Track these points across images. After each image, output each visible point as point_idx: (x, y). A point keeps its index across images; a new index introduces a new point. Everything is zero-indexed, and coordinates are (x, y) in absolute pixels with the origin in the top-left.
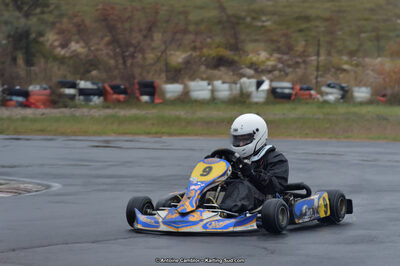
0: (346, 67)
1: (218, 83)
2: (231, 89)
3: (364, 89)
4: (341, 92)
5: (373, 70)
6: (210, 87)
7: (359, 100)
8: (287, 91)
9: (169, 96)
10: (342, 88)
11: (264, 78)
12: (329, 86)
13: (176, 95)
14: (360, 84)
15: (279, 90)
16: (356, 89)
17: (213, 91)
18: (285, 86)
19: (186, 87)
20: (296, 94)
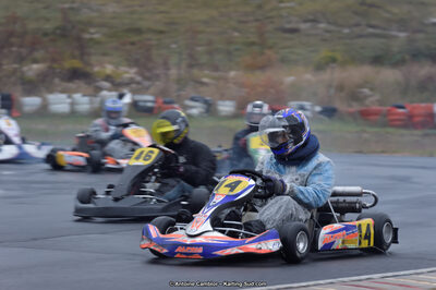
0: (205, 80)
1: (77, 96)
2: (91, 103)
3: (228, 103)
4: (205, 106)
5: (235, 83)
6: (69, 100)
7: (224, 114)
8: (150, 104)
9: (27, 109)
10: (206, 102)
11: (125, 91)
12: (193, 99)
13: (34, 108)
14: (223, 97)
15: (141, 104)
16: (220, 103)
17: (73, 104)
18: (147, 99)
19: (45, 100)
20: (160, 107)
